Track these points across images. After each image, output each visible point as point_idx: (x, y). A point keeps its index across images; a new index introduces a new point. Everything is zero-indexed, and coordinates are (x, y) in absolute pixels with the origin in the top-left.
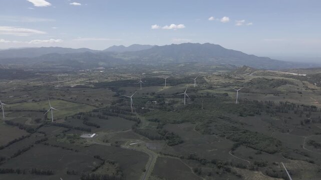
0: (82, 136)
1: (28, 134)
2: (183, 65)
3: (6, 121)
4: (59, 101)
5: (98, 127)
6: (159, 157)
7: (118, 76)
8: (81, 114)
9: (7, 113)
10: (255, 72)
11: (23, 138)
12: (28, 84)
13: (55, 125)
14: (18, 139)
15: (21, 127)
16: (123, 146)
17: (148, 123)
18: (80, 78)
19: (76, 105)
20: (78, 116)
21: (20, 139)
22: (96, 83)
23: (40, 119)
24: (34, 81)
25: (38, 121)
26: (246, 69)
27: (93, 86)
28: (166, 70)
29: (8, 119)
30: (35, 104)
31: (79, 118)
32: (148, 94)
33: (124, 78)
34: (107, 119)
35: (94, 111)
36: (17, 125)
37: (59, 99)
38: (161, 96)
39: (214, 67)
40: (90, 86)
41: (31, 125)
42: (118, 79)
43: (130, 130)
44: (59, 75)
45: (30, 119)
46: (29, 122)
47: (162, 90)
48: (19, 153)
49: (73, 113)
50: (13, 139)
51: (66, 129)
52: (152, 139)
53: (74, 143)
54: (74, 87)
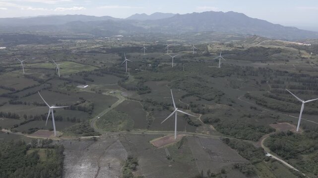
0: (78, 87)
1: (39, 84)
2: (199, 34)
3: (24, 75)
4: (70, 63)
5: (93, 81)
6: (125, 100)
7: (131, 44)
8: (84, 72)
9: (26, 70)
10: (264, 42)
11: (35, 86)
12: (49, 49)
13: (60, 79)
14: (30, 86)
15: (35, 79)
16: (104, 93)
17: (134, 80)
18: (96, 44)
19: (83, 66)
20: (80, 74)
21: (32, 87)
22: (109, 49)
23: (50, 75)
24: (55, 46)
25: (48, 76)
26: (255, 38)
27: (105, 52)
28: (180, 39)
29: (27, 74)
30: (51, 64)
31: (81, 75)
32: (147, 59)
33: (136, 45)
34: (103, 76)
35: (96, 70)
36: (32, 78)
37: (71, 61)
38: (158, 61)
39: (230, 36)
40: (103, 51)
41: (43, 78)
42: (131, 46)
43: (117, 84)
44: (79, 41)
45: (44, 75)
46: (42, 77)
47: (163, 55)
48: (29, 95)
49: (78, 71)
50: (26, 87)
51: (68, 82)
52: (128, 90)
53: (70, 90)
54: (88, 52)
